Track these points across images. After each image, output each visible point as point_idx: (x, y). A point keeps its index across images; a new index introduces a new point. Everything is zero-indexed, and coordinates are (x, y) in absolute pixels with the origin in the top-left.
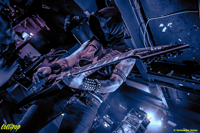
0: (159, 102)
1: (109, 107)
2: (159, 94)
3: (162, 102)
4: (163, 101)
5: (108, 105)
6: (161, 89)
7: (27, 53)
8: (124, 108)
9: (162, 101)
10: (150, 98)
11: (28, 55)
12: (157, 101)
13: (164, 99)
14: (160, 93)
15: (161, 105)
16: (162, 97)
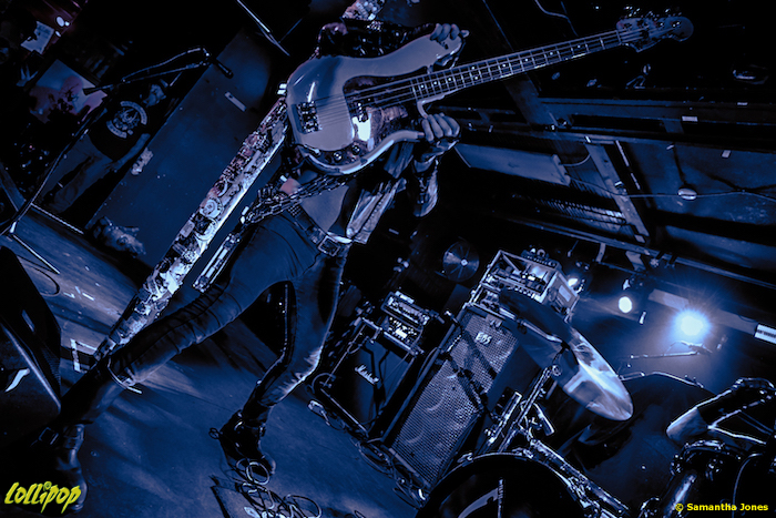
0: (605, 217)
1: (406, 265)
2: (600, 183)
3: (618, 214)
4: (622, 208)
5: (400, 260)
6: (607, 158)
7: (56, 100)
8: (464, 263)
9: (618, 210)
10: (566, 206)
11: (64, 106)
12: (599, 216)
13: (626, 199)
14: (605, 174)
15: (618, 227)
16: (616, 192)
